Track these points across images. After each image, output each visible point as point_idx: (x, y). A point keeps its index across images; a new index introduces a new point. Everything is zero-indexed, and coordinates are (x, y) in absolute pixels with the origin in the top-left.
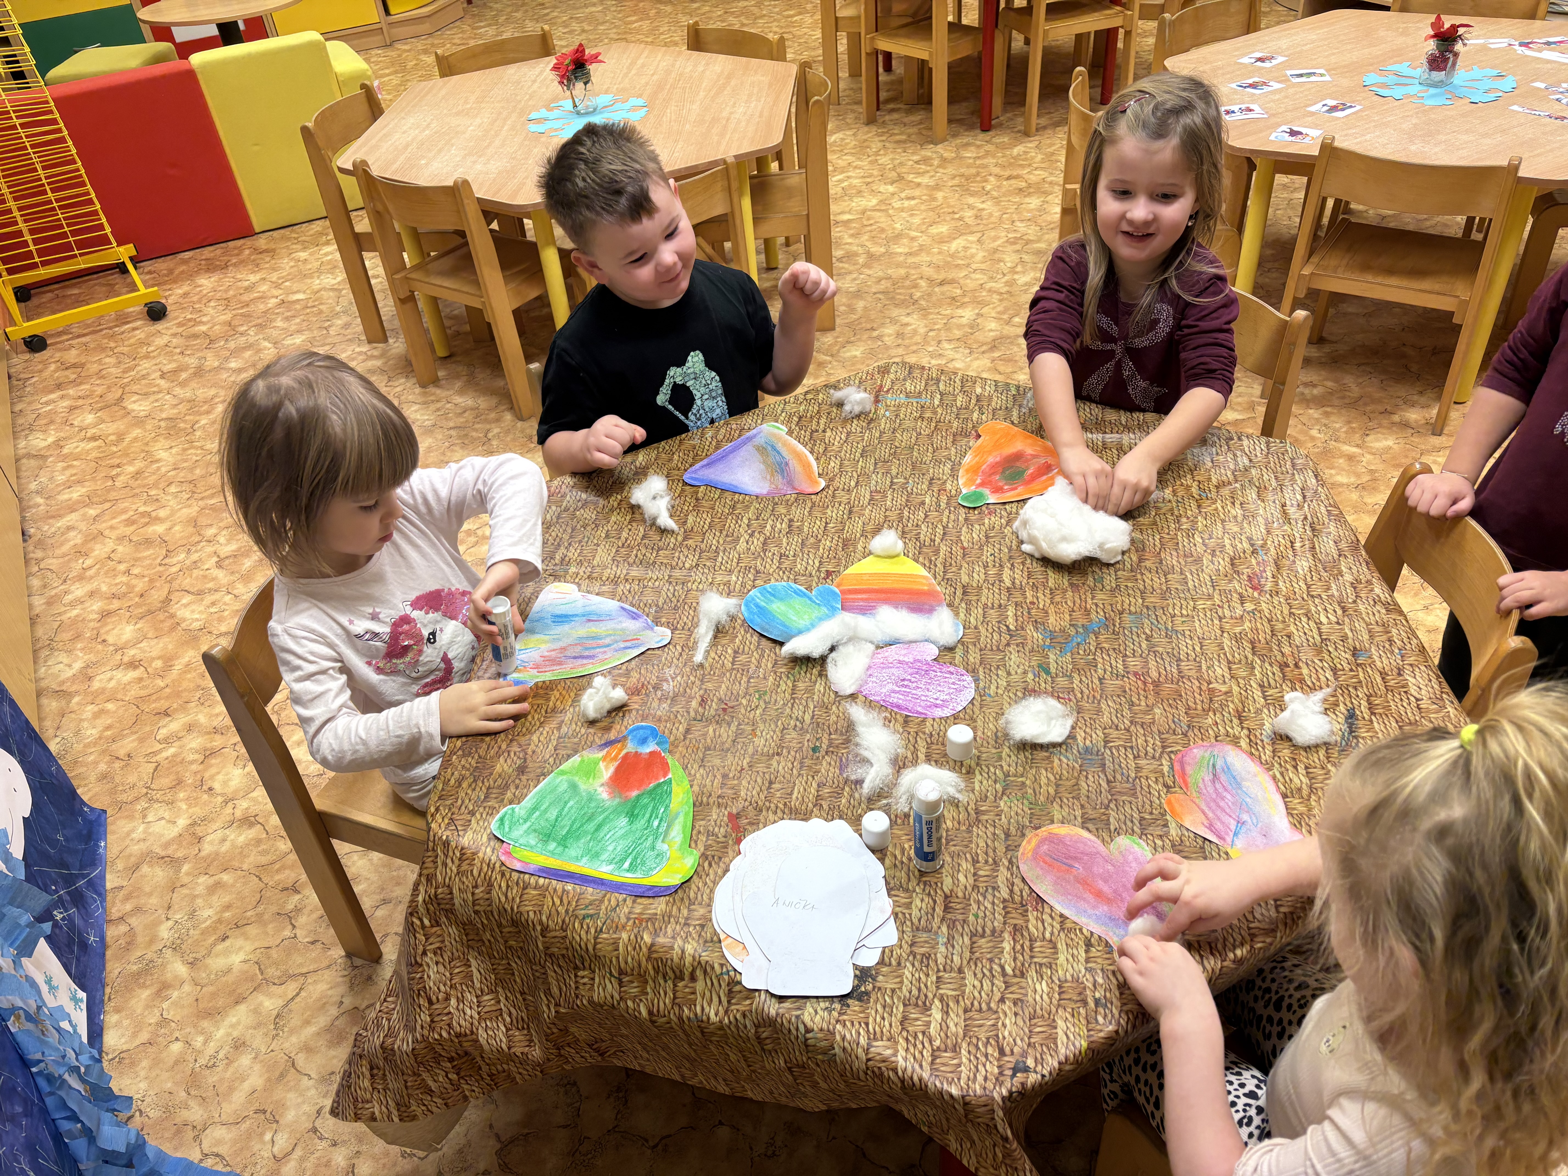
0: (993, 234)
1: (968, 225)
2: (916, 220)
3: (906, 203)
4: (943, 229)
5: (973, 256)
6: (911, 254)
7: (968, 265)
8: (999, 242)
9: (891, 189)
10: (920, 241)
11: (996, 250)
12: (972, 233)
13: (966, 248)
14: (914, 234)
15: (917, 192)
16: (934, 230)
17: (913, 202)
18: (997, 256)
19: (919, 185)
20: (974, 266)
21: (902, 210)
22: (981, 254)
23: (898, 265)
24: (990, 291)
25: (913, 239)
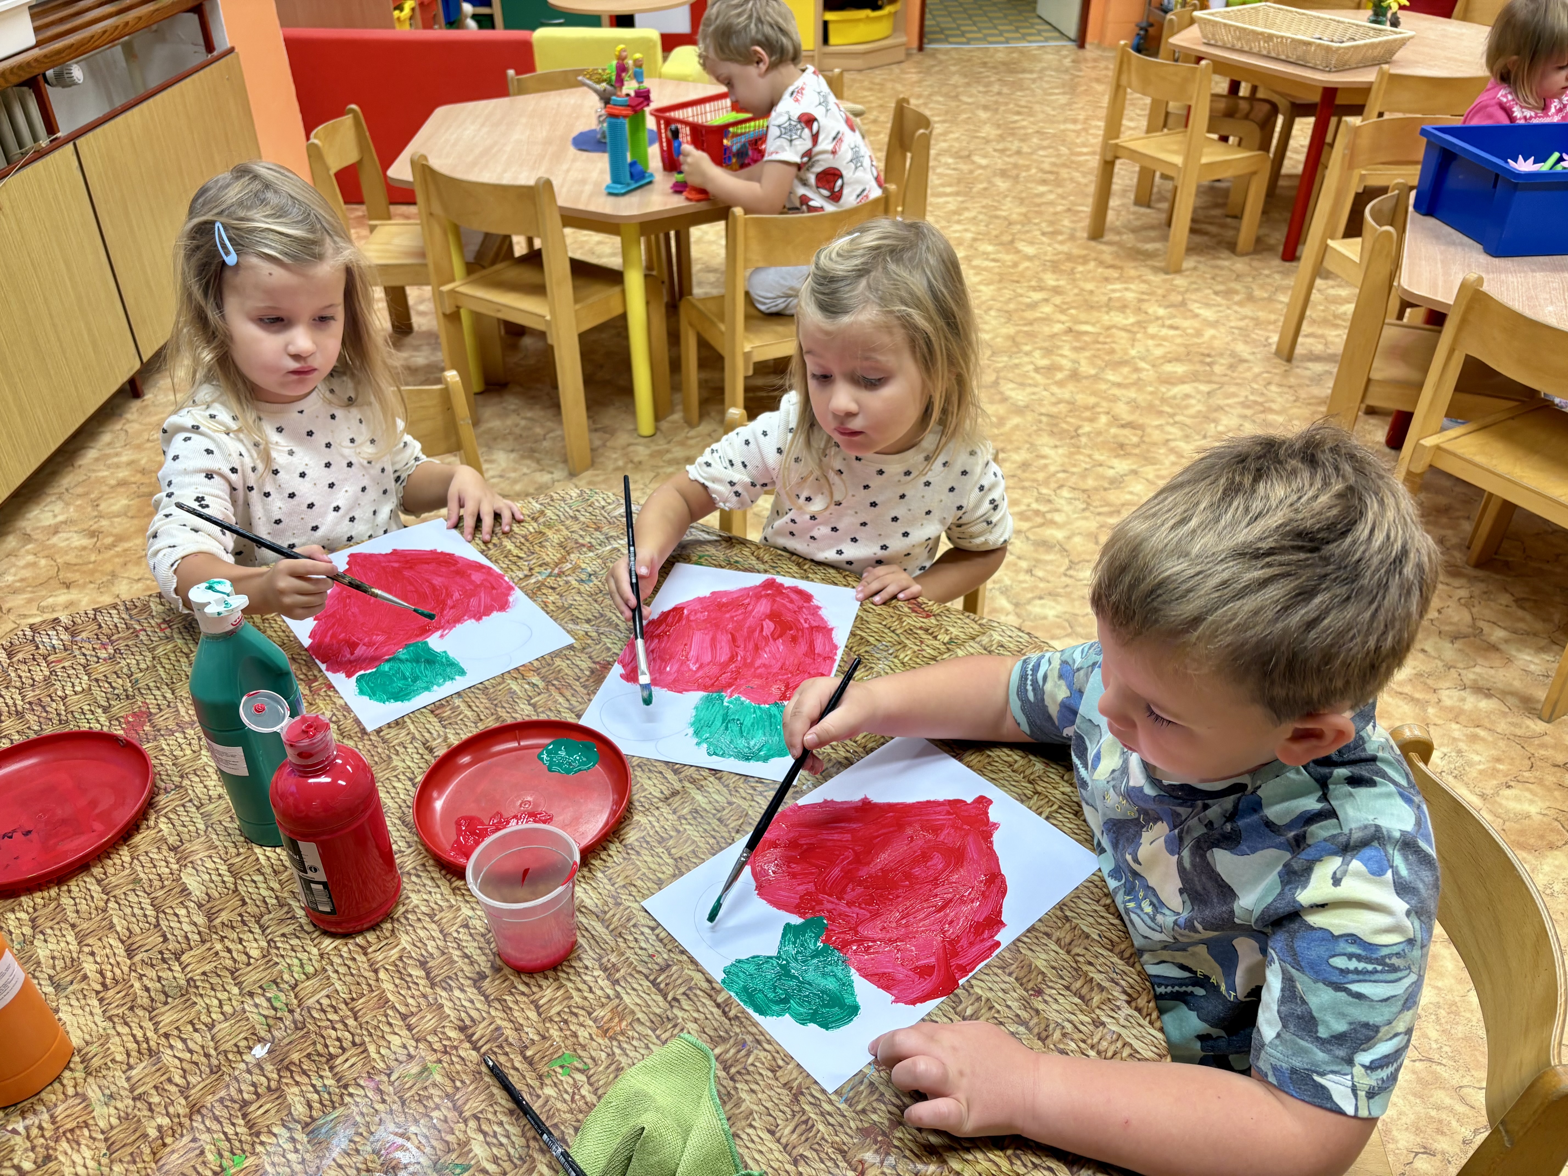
0: (1233, 389)
1: (1212, 373)
2: (1158, 352)
3: (1164, 332)
4: (1180, 369)
5: (1187, 407)
6: (1119, 385)
7: (1172, 416)
8: (1230, 401)
9: (1161, 312)
10: (1143, 375)
11: (1220, 408)
12: (1210, 382)
13: (1187, 396)
14: (1142, 365)
15: (1186, 324)
16: (1169, 368)
17: (1172, 332)
18: (1215, 415)
19: (1196, 316)
20: (1178, 418)
21: (1153, 337)
22: (1200, 407)
23: (1094, 393)
24: (1172, 450)
25: (1137, 370)
